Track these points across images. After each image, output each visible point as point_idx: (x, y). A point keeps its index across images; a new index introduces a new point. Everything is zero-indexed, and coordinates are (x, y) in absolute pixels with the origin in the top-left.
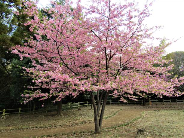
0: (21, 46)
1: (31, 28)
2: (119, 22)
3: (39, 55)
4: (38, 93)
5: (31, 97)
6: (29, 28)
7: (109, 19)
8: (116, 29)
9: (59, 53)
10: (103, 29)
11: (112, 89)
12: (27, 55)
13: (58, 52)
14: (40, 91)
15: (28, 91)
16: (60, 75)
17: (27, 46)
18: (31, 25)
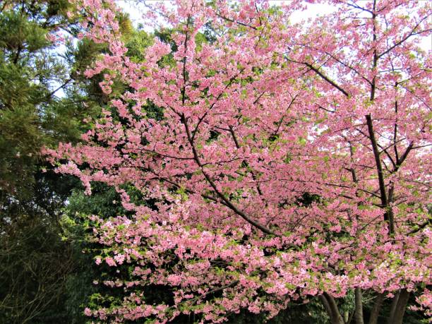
0: (74, 145)
1: (104, 82)
2: (418, 18)
3: (133, 169)
4: (136, 302)
5: (114, 319)
6: (100, 84)
7: (374, 16)
8: (407, 49)
9: (196, 158)
10: (355, 53)
11: (410, 288)
12: (99, 175)
13: (192, 155)
14: (142, 295)
15: (103, 295)
16: (187, 233)
17: (92, 143)
18: (105, 71)
